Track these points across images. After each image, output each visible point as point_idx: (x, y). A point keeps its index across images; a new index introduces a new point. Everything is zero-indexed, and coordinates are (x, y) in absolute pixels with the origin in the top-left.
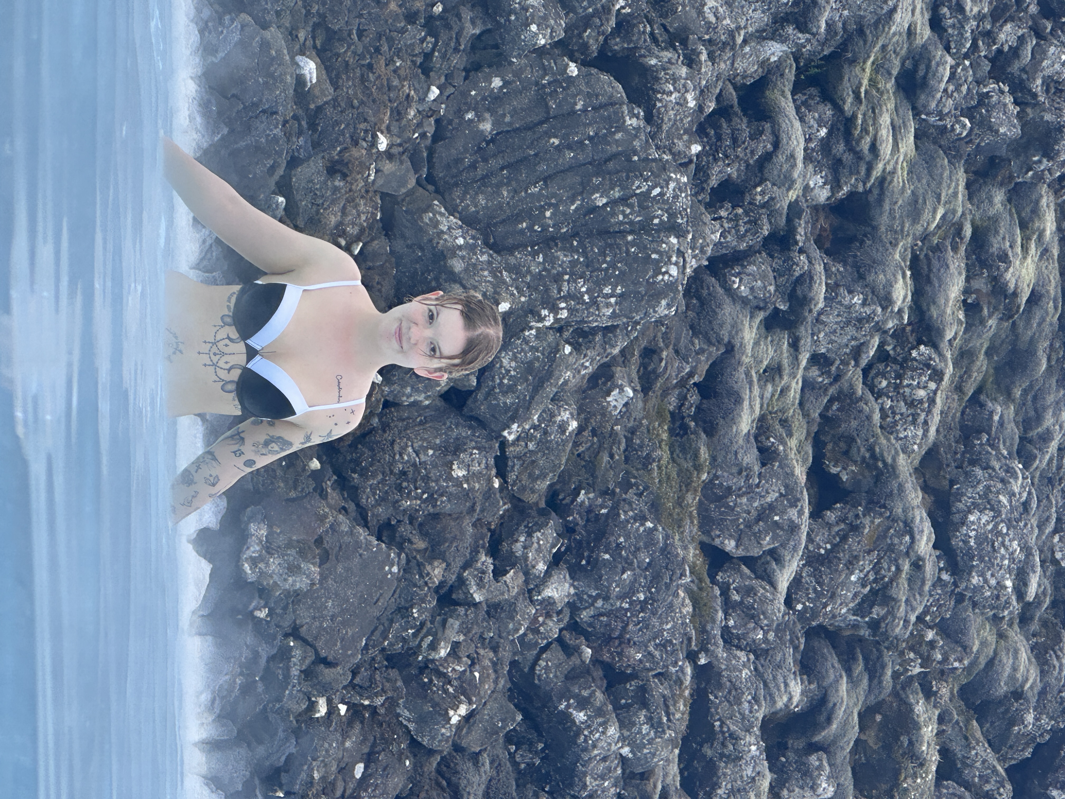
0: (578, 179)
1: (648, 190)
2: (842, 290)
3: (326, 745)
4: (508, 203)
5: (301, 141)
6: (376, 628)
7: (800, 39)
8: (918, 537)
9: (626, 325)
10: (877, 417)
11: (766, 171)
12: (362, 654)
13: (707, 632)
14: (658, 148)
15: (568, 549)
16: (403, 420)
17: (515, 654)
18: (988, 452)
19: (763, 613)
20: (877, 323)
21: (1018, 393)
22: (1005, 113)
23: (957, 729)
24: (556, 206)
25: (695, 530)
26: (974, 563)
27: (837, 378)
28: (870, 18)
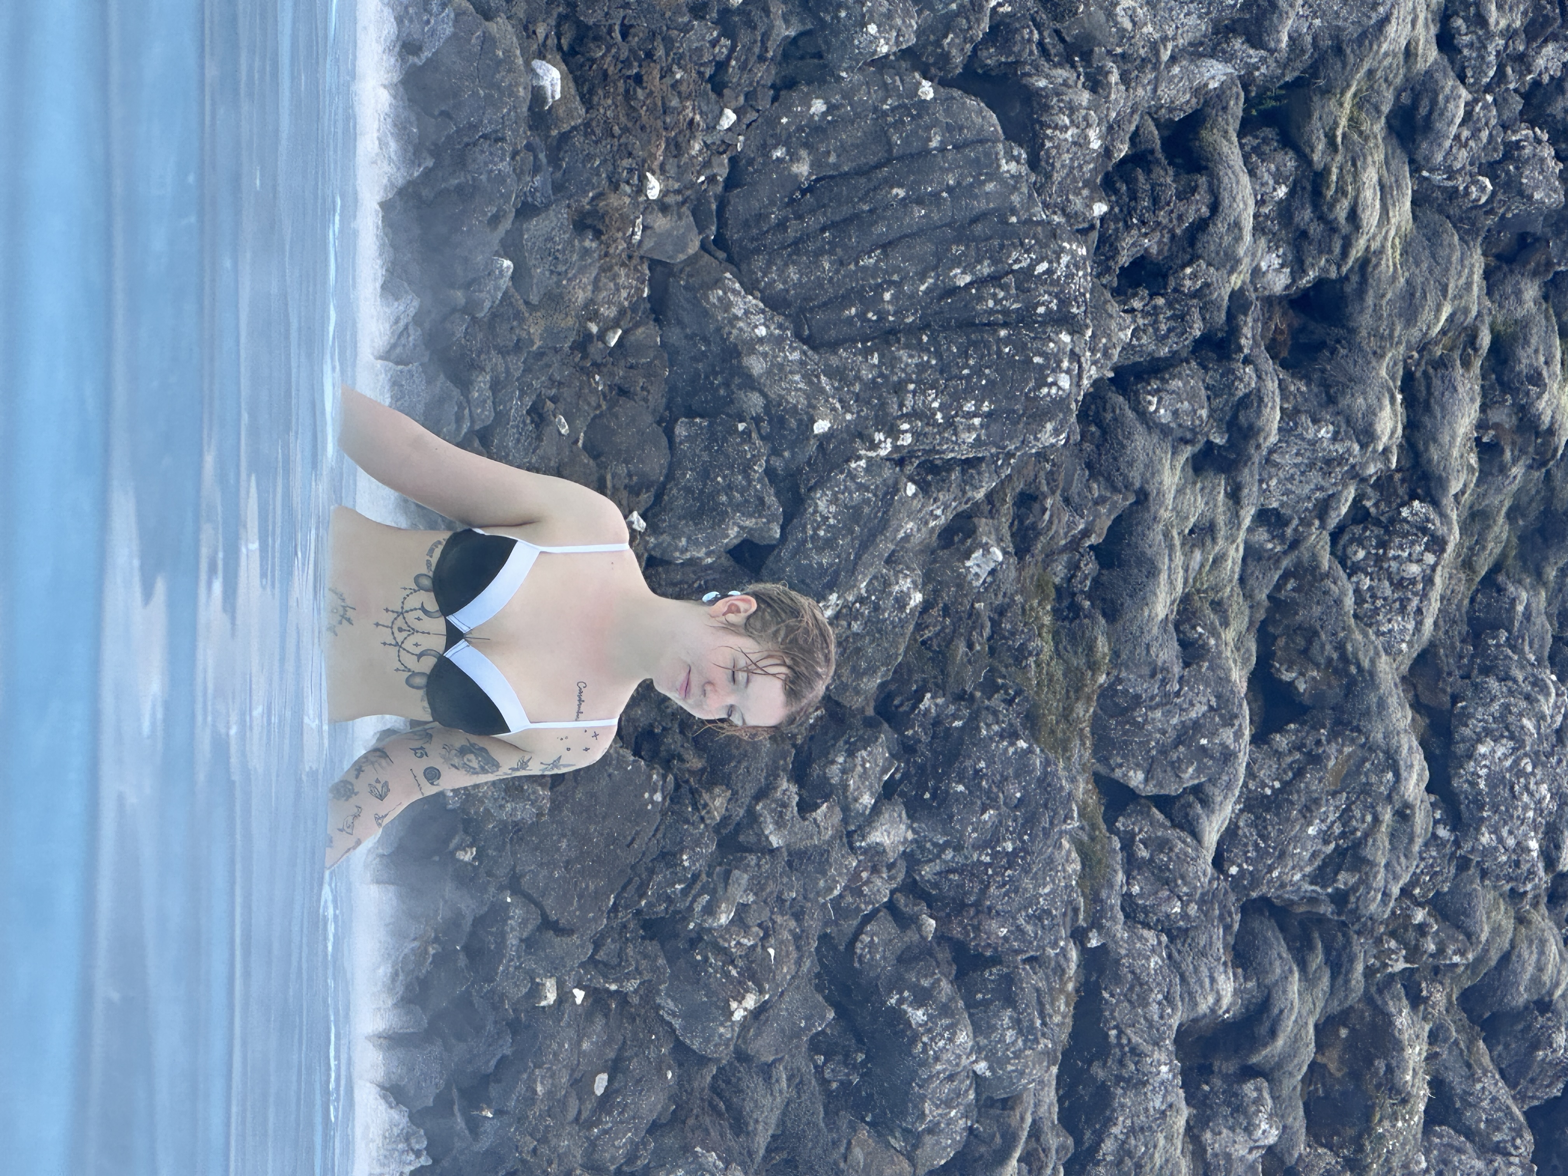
0: (930, 247)
1: (1029, 265)
2: (1303, 418)
3: (555, 1046)
4: (831, 278)
5: (538, 180)
6: (630, 881)
7: (1251, 57)
8: (1404, 774)
9: (995, 458)
10: (1349, 602)
11: (1199, 245)
12: (608, 918)
13: (1102, 901)
14: (1046, 206)
15: (906, 776)
16: (675, 585)
17: (826, 924)
18: (1507, 657)
19: (1183, 877)
20: (1353, 467)
21: (1551, 573)
22: (1542, 171)
23: (1456, 1052)
24: (898, 285)
25: (1087, 754)
26: (1485, 814)
27: (1295, 544)
28: (1352, 31)
